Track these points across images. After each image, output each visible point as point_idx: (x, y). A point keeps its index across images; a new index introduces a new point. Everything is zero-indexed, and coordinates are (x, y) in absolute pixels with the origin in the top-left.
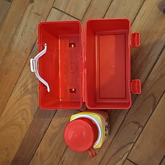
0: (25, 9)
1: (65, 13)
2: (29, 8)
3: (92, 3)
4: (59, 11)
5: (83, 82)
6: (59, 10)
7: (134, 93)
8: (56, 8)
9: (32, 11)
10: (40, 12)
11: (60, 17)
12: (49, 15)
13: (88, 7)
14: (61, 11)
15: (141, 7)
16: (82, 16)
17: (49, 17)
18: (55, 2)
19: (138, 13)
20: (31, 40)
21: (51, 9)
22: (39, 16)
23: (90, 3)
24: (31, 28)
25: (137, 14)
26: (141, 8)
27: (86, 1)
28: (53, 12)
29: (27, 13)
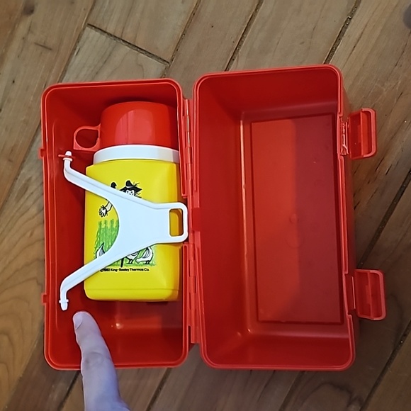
0: (12, 33)
1: (123, 41)
2: (22, 29)
3: (200, 9)
4: (104, 37)
5: (192, 278)
6: (105, 32)
7: (362, 313)
8: (95, 27)
9: (31, 38)
10: (52, 42)
11: (108, 53)
12: (78, 48)
13: (190, 21)
14: (111, 35)
15: (352, 14)
16: (172, 49)
17: (75, 53)
18: (95, 10)
19: (341, 33)
20: (26, 122)
21: (84, 29)
22: (49, 53)
23: (196, 8)
24: (27, 90)
25: (339, 39)
26: (350, 19)
27: (183, 2)
28: (87, 38)
29: (16, 45)
